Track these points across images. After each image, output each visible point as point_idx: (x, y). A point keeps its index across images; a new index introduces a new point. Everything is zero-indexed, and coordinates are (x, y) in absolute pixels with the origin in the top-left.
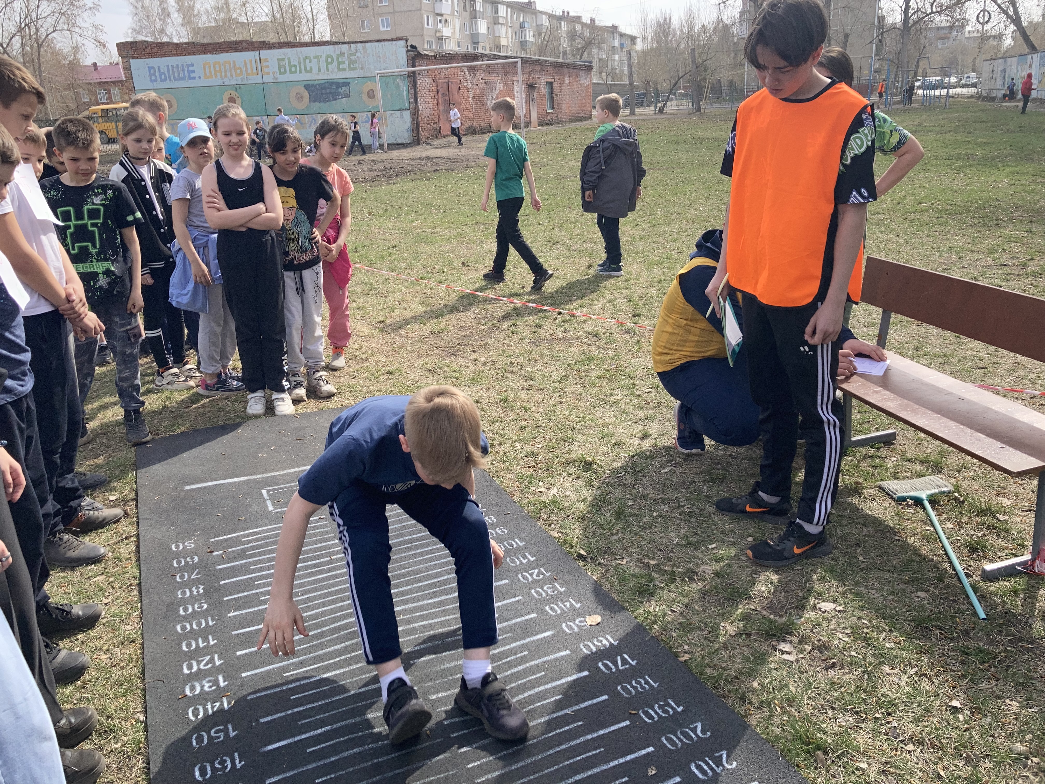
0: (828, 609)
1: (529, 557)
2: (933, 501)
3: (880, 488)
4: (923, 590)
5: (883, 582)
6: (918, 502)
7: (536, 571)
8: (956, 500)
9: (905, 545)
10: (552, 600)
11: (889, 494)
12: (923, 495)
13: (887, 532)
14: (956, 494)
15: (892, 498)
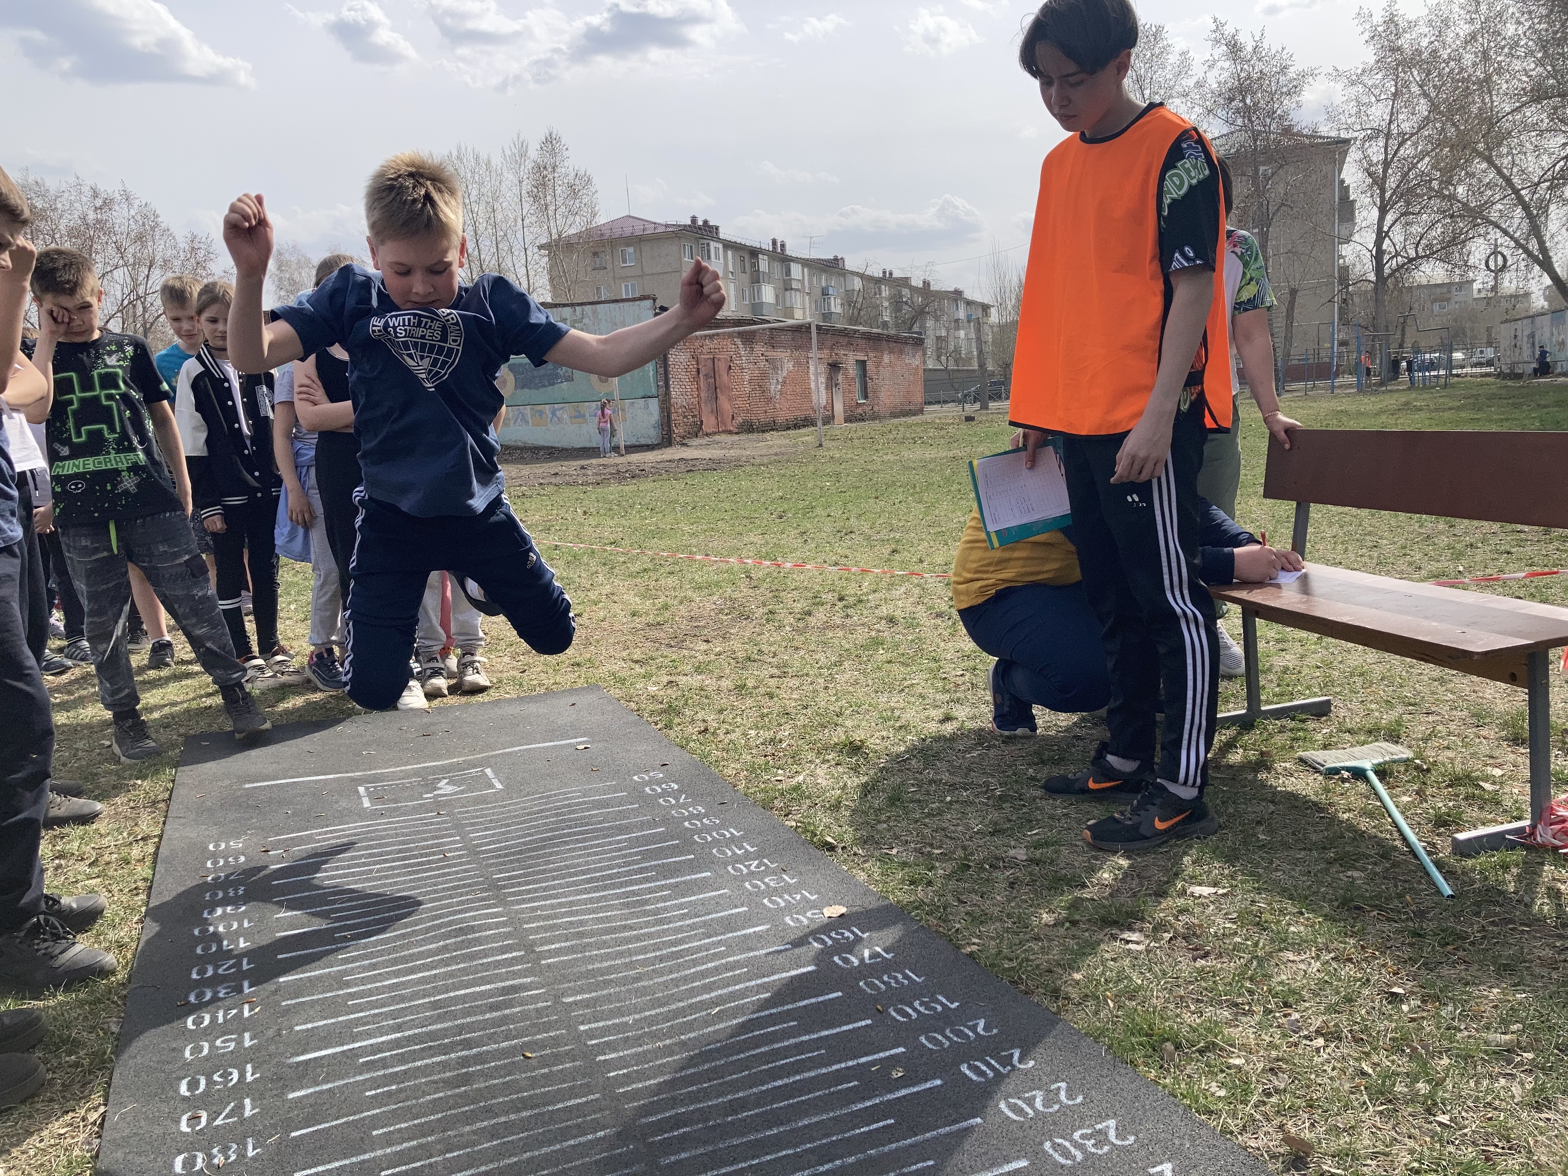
0: (1205, 894)
1: (748, 847)
2: (1382, 772)
3: (1302, 760)
4: (1356, 869)
5: (1296, 862)
6: (1359, 774)
7: (756, 862)
8: (1418, 768)
9: (1333, 820)
10: (771, 892)
11: (1314, 768)
12: (1367, 765)
13: (1307, 809)
14: (1417, 761)
15: (1317, 771)
